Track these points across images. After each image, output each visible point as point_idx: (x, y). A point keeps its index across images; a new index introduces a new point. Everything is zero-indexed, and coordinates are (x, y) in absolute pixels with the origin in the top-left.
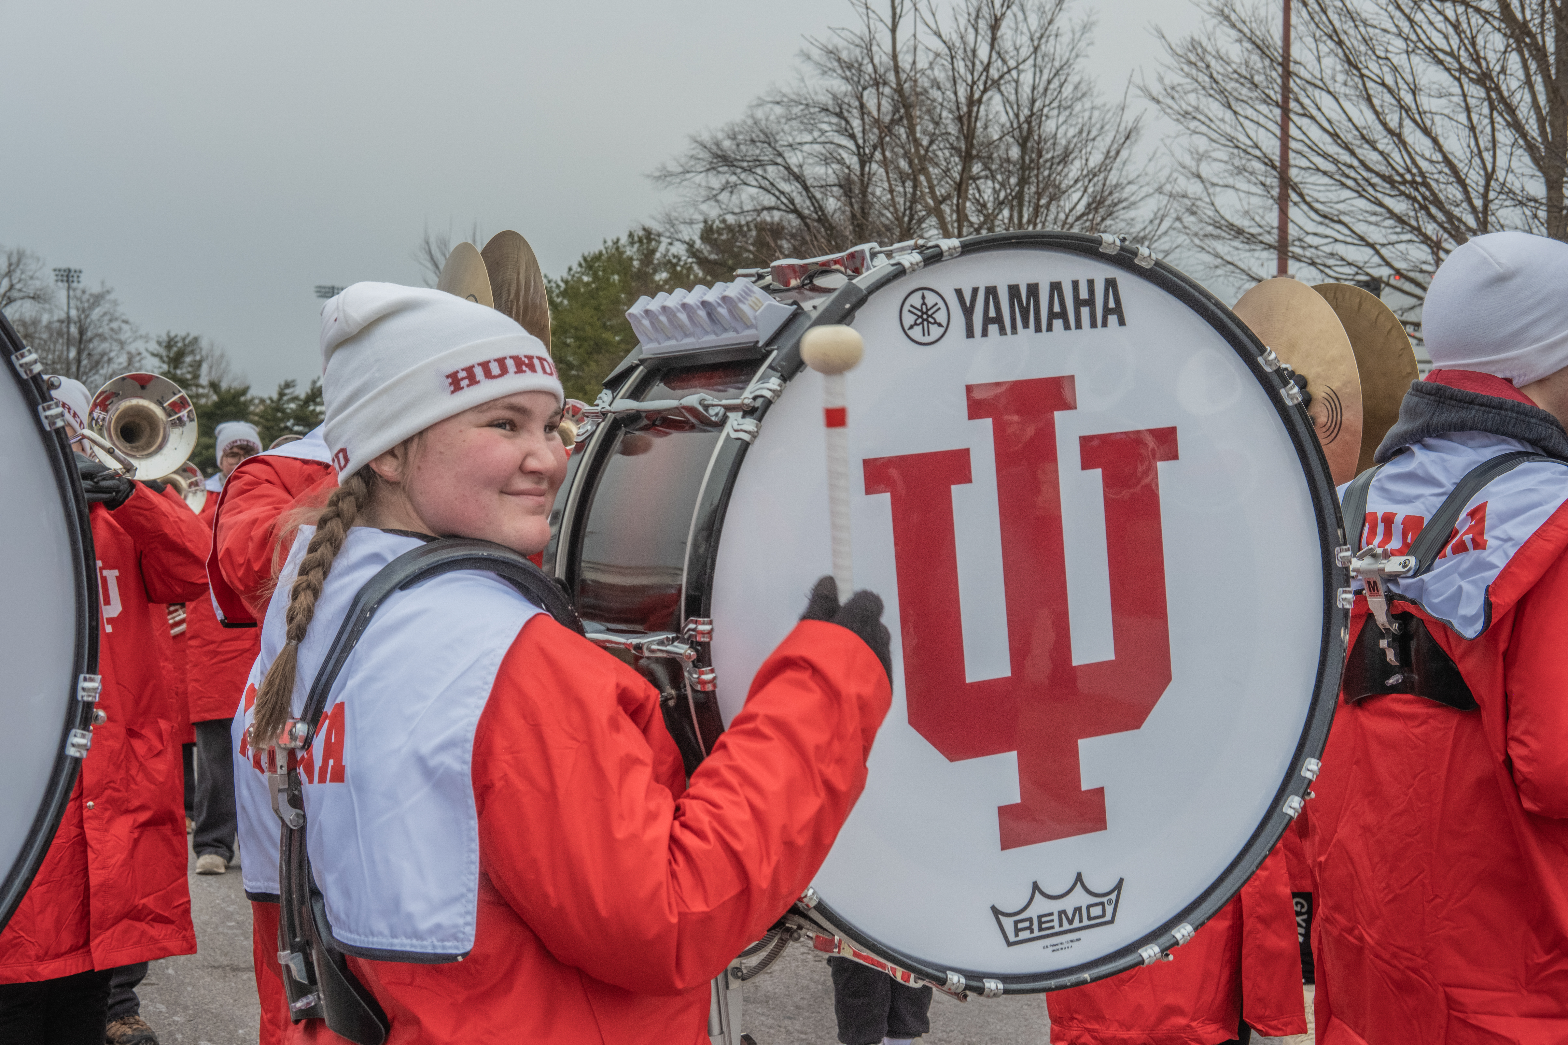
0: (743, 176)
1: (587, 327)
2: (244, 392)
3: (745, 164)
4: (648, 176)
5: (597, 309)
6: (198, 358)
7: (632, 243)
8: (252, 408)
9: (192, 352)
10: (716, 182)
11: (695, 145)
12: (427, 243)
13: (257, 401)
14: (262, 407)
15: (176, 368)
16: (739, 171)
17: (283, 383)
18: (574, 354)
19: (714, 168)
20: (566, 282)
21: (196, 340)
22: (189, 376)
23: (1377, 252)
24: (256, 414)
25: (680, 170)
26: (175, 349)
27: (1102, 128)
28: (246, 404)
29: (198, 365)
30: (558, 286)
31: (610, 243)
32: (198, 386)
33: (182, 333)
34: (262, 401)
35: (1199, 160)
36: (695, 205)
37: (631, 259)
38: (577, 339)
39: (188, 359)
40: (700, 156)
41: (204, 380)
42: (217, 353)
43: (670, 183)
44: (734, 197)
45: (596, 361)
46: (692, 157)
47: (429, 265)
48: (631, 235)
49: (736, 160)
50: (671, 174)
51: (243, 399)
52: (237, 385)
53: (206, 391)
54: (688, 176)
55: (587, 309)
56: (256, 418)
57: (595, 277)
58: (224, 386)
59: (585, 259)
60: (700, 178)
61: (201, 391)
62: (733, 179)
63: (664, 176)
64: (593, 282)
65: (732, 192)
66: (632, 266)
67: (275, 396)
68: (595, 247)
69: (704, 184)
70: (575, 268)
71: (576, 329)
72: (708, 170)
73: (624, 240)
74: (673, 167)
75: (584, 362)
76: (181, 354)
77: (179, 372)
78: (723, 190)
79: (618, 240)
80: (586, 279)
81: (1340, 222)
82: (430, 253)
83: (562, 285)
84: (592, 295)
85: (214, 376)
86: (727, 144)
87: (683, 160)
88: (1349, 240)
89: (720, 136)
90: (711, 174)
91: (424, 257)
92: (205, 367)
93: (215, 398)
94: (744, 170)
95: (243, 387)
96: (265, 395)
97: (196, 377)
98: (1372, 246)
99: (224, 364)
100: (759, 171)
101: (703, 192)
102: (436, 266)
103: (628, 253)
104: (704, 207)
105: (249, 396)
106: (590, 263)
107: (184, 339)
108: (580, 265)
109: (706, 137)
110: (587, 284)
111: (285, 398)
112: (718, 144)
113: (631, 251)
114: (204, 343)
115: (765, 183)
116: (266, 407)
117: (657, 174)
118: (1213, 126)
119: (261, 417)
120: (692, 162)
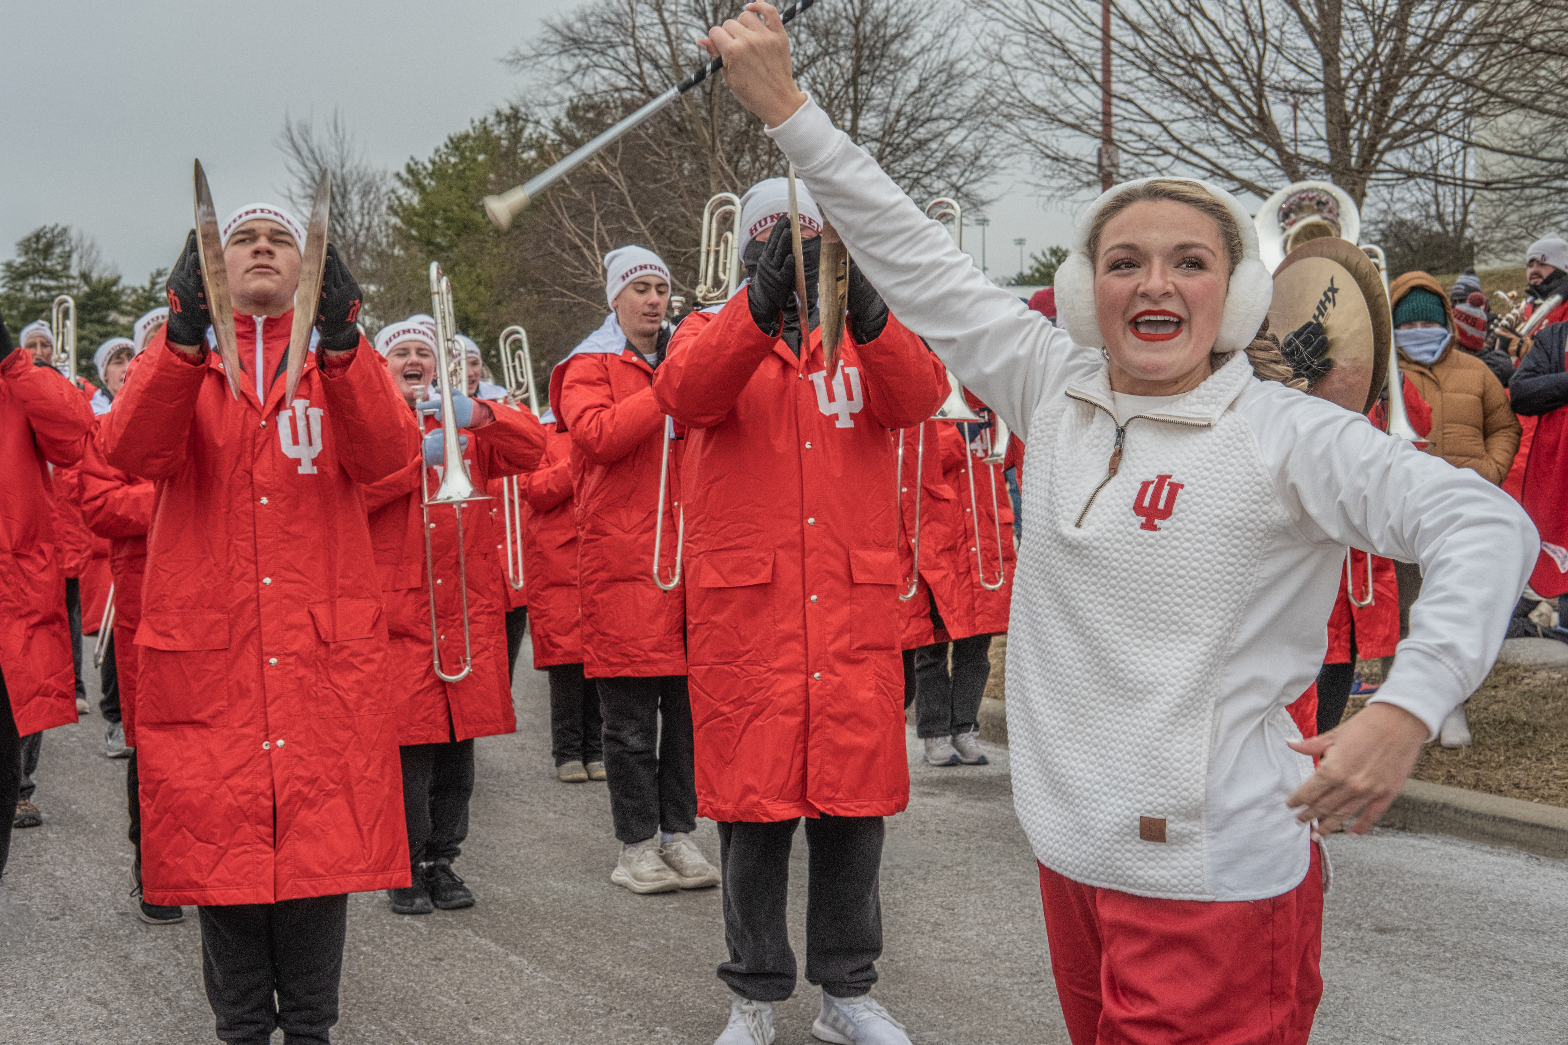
0: (595, 58)
1: (455, 208)
2: (115, 282)
3: (595, 46)
4: (502, 60)
5: (464, 190)
6: (67, 248)
7: (500, 122)
8: (124, 298)
9: (62, 243)
10: (568, 64)
11: (546, 28)
12: (289, 130)
13: (129, 291)
14: (134, 297)
15: (45, 259)
16: (590, 53)
17: (154, 272)
18: (444, 235)
19: (566, 51)
20: (434, 163)
21: (65, 230)
22: (59, 268)
23: (1165, 129)
24: (128, 304)
25: (533, 53)
26: (44, 240)
27: (932, 7)
28: (118, 294)
29: (69, 255)
30: (425, 168)
31: (477, 123)
32: (68, 277)
33: (50, 224)
34: (134, 291)
35: (1001, 44)
36: (548, 87)
37: (499, 138)
38: (446, 220)
39: (58, 250)
40: (553, 39)
41: (74, 271)
42: (87, 243)
43: (524, 67)
44: (587, 79)
45: (466, 242)
46: (544, 41)
47: (291, 152)
48: (498, 114)
49: (587, 42)
50: (525, 58)
51: (114, 289)
52: (107, 275)
53: (77, 282)
54: (541, 59)
55: (454, 190)
56: (129, 308)
57: (463, 158)
58: (95, 276)
59: (451, 140)
60: (552, 62)
61: (71, 282)
62: (585, 61)
63: (517, 60)
64: (461, 162)
65: (584, 75)
66: (500, 146)
67: (147, 286)
68: (463, 127)
69: (556, 67)
70: (443, 149)
71: (445, 211)
72: (560, 53)
73: (492, 119)
74: (526, 50)
75: (453, 245)
76: (50, 246)
77: (48, 264)
78: (575, 72)
79: (485, 120)
80: (453, 160)
81: (1129, 101)
82: (292, 140)
83: (430, 167)
84: (460, 175)
85: (85, 266)
86: (579, 26)
87: (535, 44)
88: (1137, 118)
89: (571, 18)
90: (564, 56)
91: (286, 144)
92: (75, 258)
93: (86, 289)
94: (596, 52)
95: (114, 276)
96: (137, 284)
97: (66, 268)
98: (1160, 123)
99: (94, 254)
100: (611, 52)
101: (556, 75)
102: (299, 153)
103: (496, 132)
104: (558, 89)
105: (120, 286)
106: (456, 144)
107: (53, 230)
108: (447, 146)
109: (557, 21)
110: (455, 166)
111: (158, 287)
112: (569, 27)
113: (499, 130)
114: (73, 234)
115: (618, 65)
116: (138, 297)
117: (510, 58)
118: (1008, 13)
119: (134, 307)
120: (545, 46)
